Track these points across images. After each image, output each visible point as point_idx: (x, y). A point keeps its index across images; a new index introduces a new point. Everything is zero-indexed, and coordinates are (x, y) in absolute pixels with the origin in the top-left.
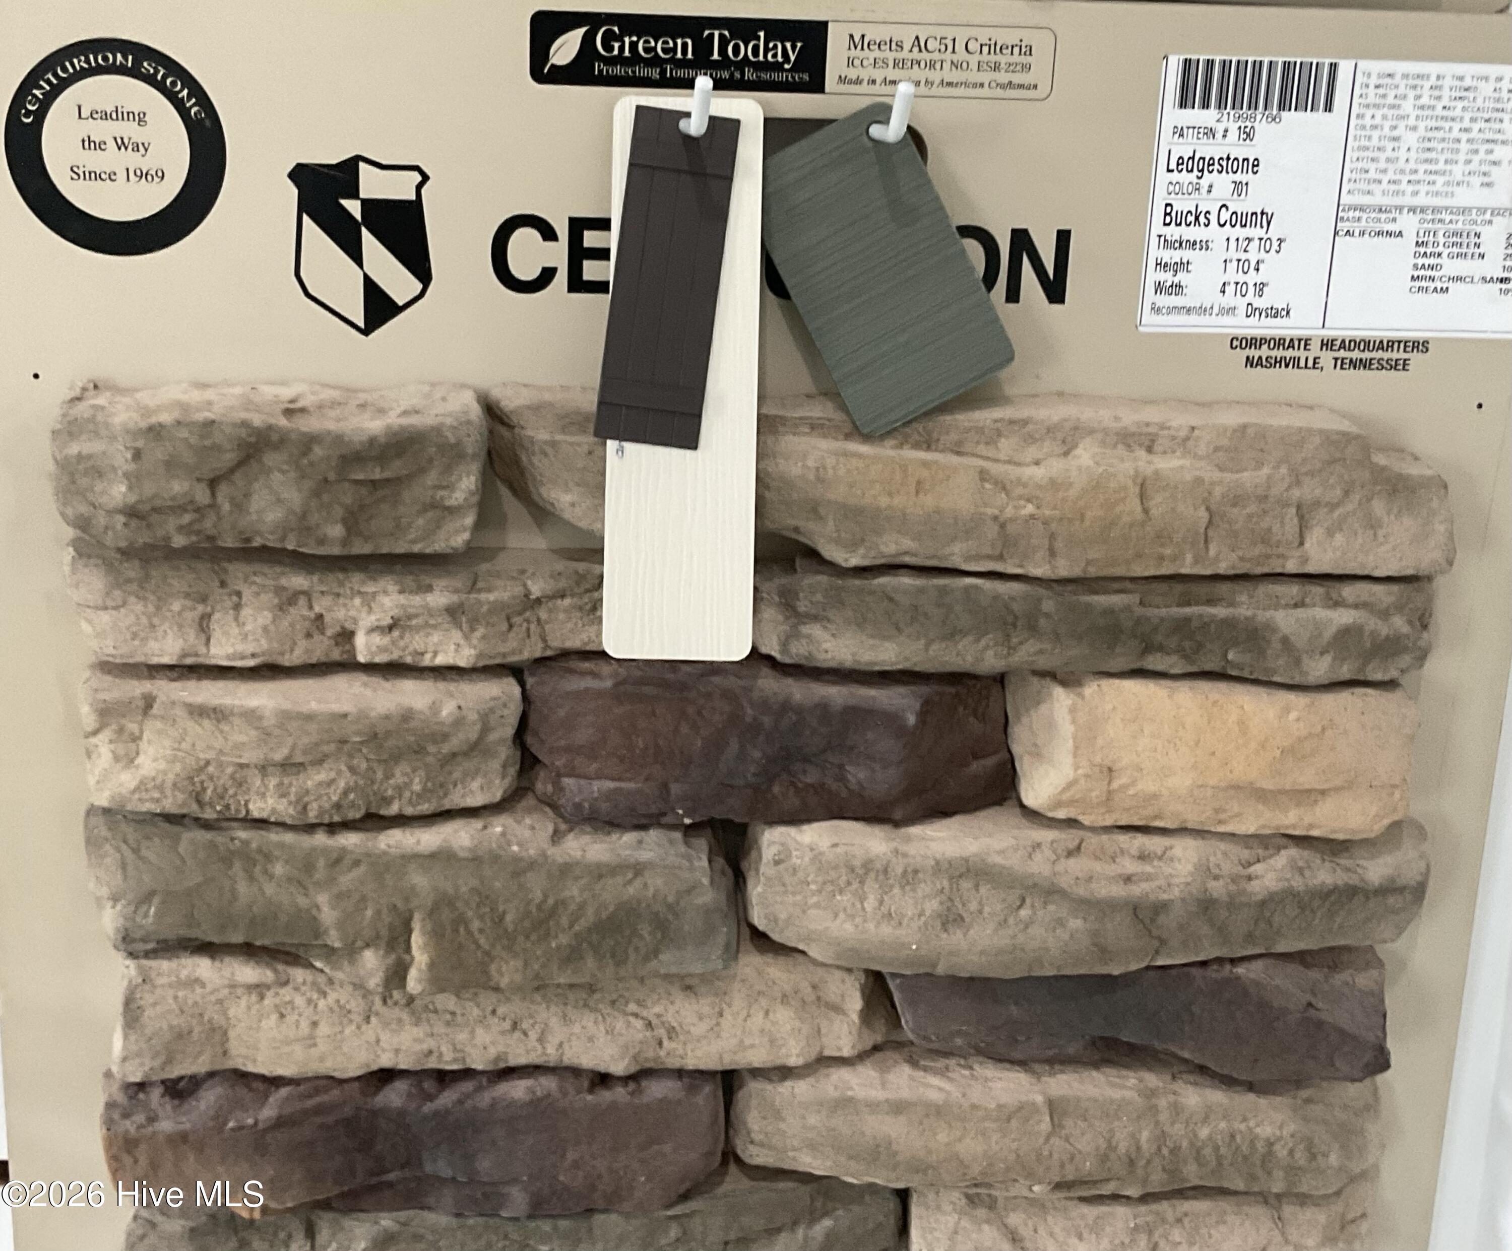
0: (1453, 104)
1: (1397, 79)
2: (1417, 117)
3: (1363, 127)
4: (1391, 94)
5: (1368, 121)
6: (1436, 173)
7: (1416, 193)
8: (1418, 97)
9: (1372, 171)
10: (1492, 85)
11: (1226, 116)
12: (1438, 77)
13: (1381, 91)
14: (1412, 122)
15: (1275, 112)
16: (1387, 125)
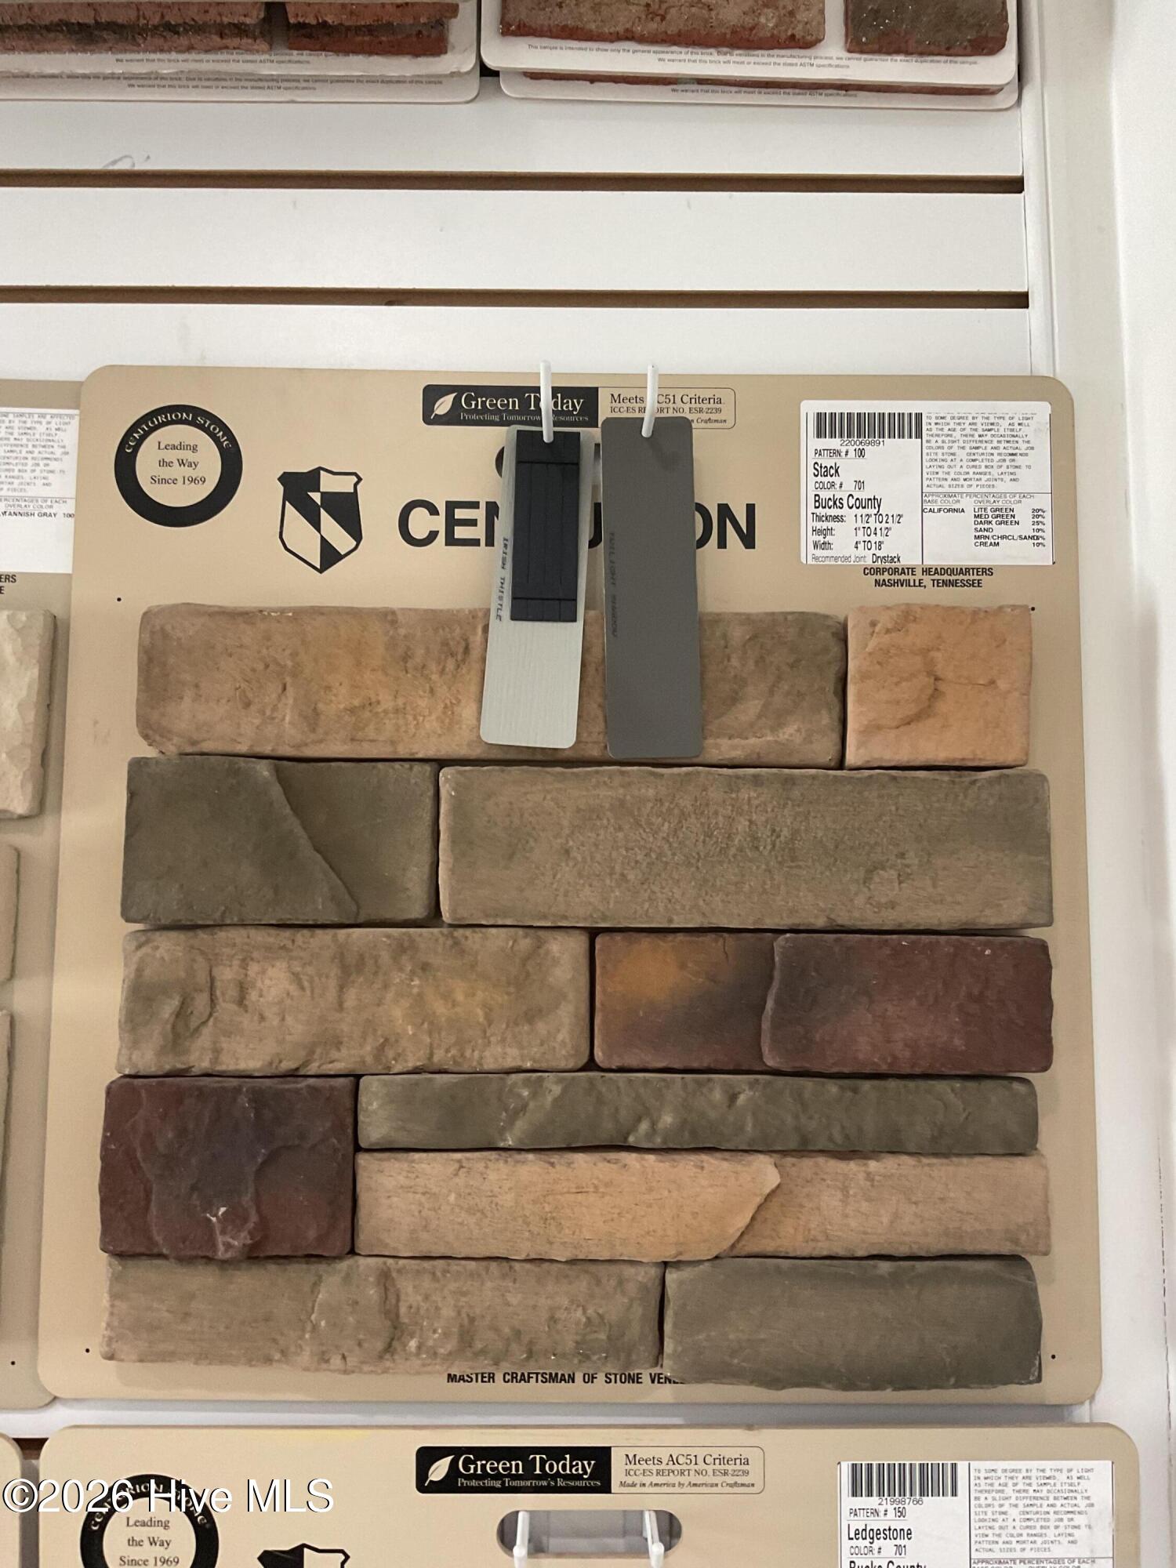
0: (1040, 1488)
1: (999, 1473)
2: (1017, 1498)
3: (980, 1506)
4: (996, 1483)
5: (982, 1502)
6: (1035, 1535)
7: (1023, 1550)
8: (1015, 1485)
9: (991, 1535)
10: (1065, 1474)
11: (884, 1502)
12: (1027, 1471)
13: (989, 1481)
14: (1013, 1501)
15: (918, 1497)
16: (996, 1503)
